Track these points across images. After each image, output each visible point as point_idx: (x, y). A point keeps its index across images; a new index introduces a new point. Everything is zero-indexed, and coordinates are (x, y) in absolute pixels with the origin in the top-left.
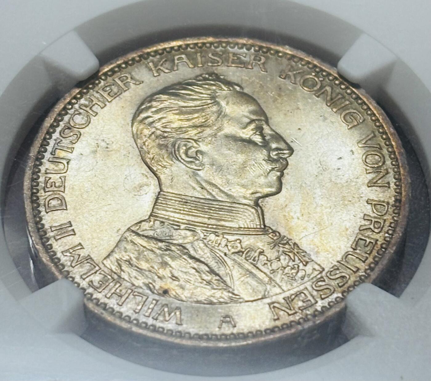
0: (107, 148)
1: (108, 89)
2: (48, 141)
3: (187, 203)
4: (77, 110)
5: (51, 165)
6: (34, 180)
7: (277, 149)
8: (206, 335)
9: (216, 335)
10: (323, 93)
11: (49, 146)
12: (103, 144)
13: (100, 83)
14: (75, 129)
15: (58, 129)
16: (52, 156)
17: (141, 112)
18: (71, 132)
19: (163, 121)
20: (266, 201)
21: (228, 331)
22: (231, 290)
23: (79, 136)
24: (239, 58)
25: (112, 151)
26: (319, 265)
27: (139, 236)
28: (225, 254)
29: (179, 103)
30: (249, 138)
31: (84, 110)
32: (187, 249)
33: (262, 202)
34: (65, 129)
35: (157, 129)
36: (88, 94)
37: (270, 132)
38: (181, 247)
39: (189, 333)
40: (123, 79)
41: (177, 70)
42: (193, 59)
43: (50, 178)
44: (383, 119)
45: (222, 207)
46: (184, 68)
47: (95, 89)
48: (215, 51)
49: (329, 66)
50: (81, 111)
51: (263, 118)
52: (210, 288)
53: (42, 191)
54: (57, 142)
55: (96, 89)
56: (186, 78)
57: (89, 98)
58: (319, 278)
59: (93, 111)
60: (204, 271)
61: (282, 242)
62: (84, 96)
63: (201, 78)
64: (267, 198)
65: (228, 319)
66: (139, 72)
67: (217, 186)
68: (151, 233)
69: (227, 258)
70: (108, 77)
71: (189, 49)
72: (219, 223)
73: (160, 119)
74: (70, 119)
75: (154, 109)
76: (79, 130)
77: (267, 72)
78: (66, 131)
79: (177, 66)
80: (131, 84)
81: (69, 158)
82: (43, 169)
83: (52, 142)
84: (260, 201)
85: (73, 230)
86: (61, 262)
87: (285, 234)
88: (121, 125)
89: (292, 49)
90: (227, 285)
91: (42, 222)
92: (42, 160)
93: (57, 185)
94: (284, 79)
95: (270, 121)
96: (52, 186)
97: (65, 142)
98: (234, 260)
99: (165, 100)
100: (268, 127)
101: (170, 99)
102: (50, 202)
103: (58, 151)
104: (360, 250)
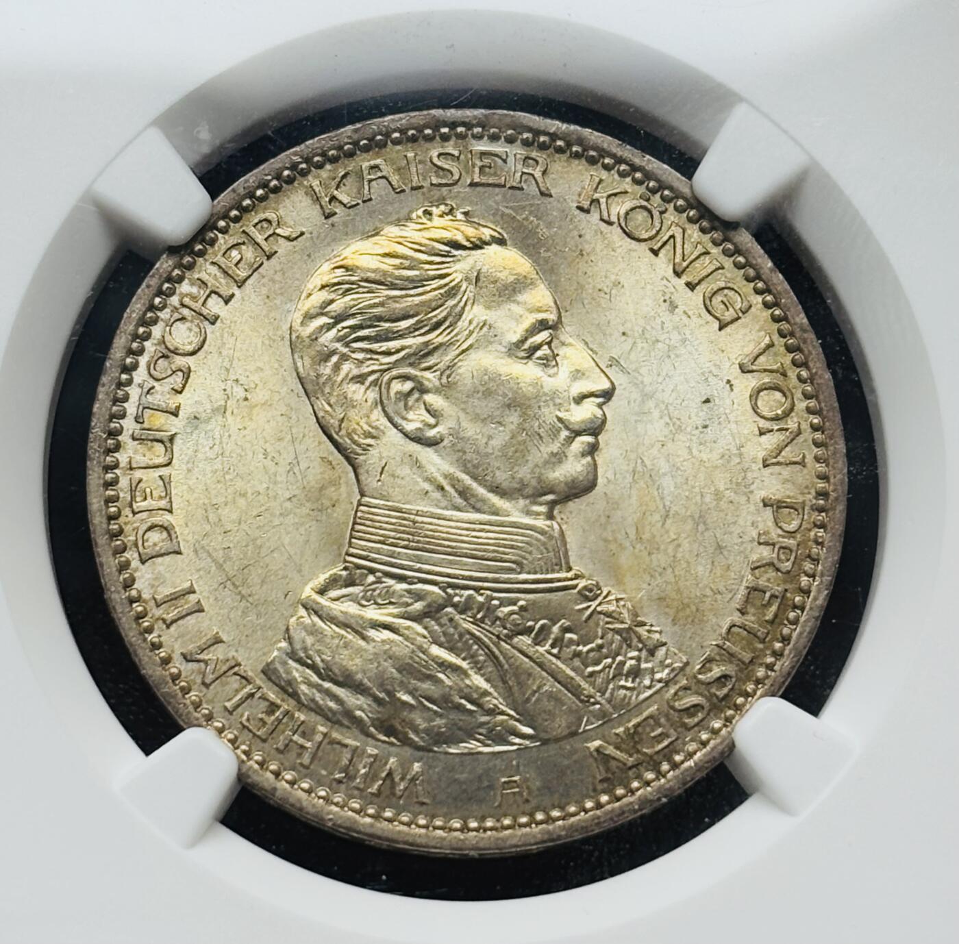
0: (246, 399)
1: (234, 253)
2: (126, 388)
4: (176, 310)
5: (138, 447)
6: (110, 485)
10: (665, 243)
11: (130, 401)
12: (239, 392)
13: (216, 238)
14: (177, 357)
15: (143, 360)
16: (139, 426)
18: (170, 364)
20: (568, 509)
21: (515, 810)
23: (186, 374)
24: (492, 164)
25: (256, 405)
31: (191, 309)
32: (424, 633)
34: (158, 359)
36: (196, 269)
38: (412, 628)
40: (263, 228)
41: (370, 197)
42: (400, 170)
43: (140, 481)
46: (384, 193)
47: (206, 257)
48: (443, 147)
50: (186, 312)
53: (127, 511)
54: (145, 390)
55: (210, 254)
56: (389, 218)
57: (198, 278)
59: (209, 311)
62: (188, 274)
70: (232, 224)
74: (165, 332)
76: (185, 358)
78: (160, 362)
79: (369, 189)
80: (279, 237)
81: (173, 429)
82: (122, 457)
83: (134, 392)
84: (556, 512)
91: (136, 585)
92: (120, 438)
93: (155, 494)
94: (588, 211)
96: (145, 499)
97: (162, 395)
100: (562, 333)
102: (145, 537)
103: (148, 413)
104: (754, 615)
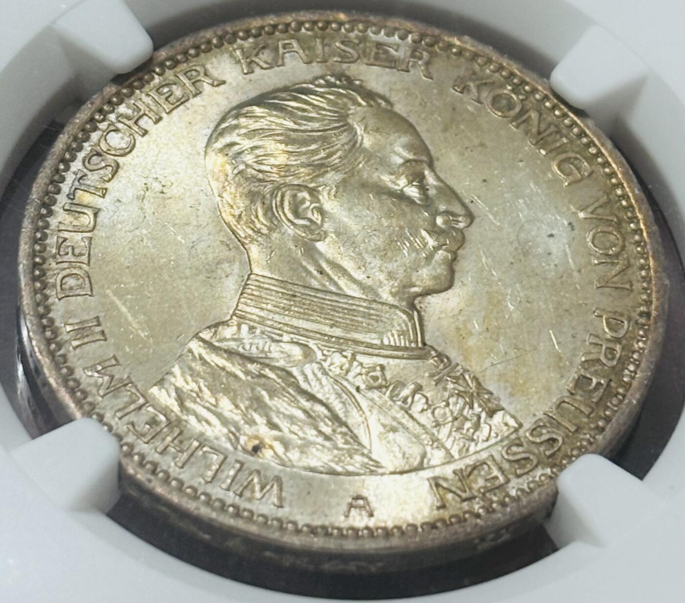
0: (162, 192)
1: (166, 90)
2: (63, 174)
3: (295, 296)
4: (112, 124)
5: (67, 216)
6: (39, 240)
7: (447, 213)
8: (324, 527)
9: (340, 529)
10: (524, 121)
11: (65, 183)
12: (157, 187)
13: (153, 78)
14: (109, 156)
15: (81, 155)
16: (70, 201)
17: (221, 134)
18: (103, 160)
19: (258, 152)
20: (427, 301)
21: (360, 521)
22: (366, 452)
23: (115, 169)
24: (386, 52)
25: (171, 198)
26: (513, 417)
27: (214, 349)
28: (358, 389)
29: (285, 122)
30: (402, 190)
31: (125, 124)
32: (295, 378)
33: (420, 303)
34: (93, 156)
35: (247, 166)
36: (133, 97)
37: (435, 183)
38: (284, 373)
39: (295, 523)
40: (192, 75)
41: (283, 65)
42: (310, 48)
43: (65, 239)
44: (623, 173)
45: (354, 307)
46: (295, 63)
47: (143, 90)
48: (346, 37)
49: (535, 76)
50: (120, 126)
51: (424, 158)
52: (331, 446)
53: (52, 261)
54: (79, 176)
55: (146, 89)
56: (297, 81)
57: (134, 104)
58: (513, 440)
59: (139, 127)
60: (322, 416)
61: (453, 374)
62: (126, 100)
63: (322, 82)
64: (429, 297)
65: (361, 502)
66: (219, 64)
67: (345, 270)
68: (233, 345)
69: (361, 395)
70: (167, 70)
71: (303, 30)
72: (348, 336)
73: (253, 148)
74: (101, 137)
75: (243, 131)
76: (116, 158)
77: (432, 78)
78: (94, 158)
79: (283, 58)
80: (205, 84)
81: (99, 207)
82: (53, 222)
83: (70, 177)
84: (416, 302)
85: (103, 333)
86: (81, 387)
87: (458, 361)
88: (186, 155)
89: (476, 43)
90: (360, 444)
91: (50, 315)
92: (53, 208)
93: (77, 251)
94: (461, 92)
95: (437, 164)
96: (67, 254)
97: (93, 178)
98: (372, 400)
99: (262, 117)
100: (433, 174)
101: (270, 116)
102: (64, 281)
103: (79, 193)
104: (582, 396)
